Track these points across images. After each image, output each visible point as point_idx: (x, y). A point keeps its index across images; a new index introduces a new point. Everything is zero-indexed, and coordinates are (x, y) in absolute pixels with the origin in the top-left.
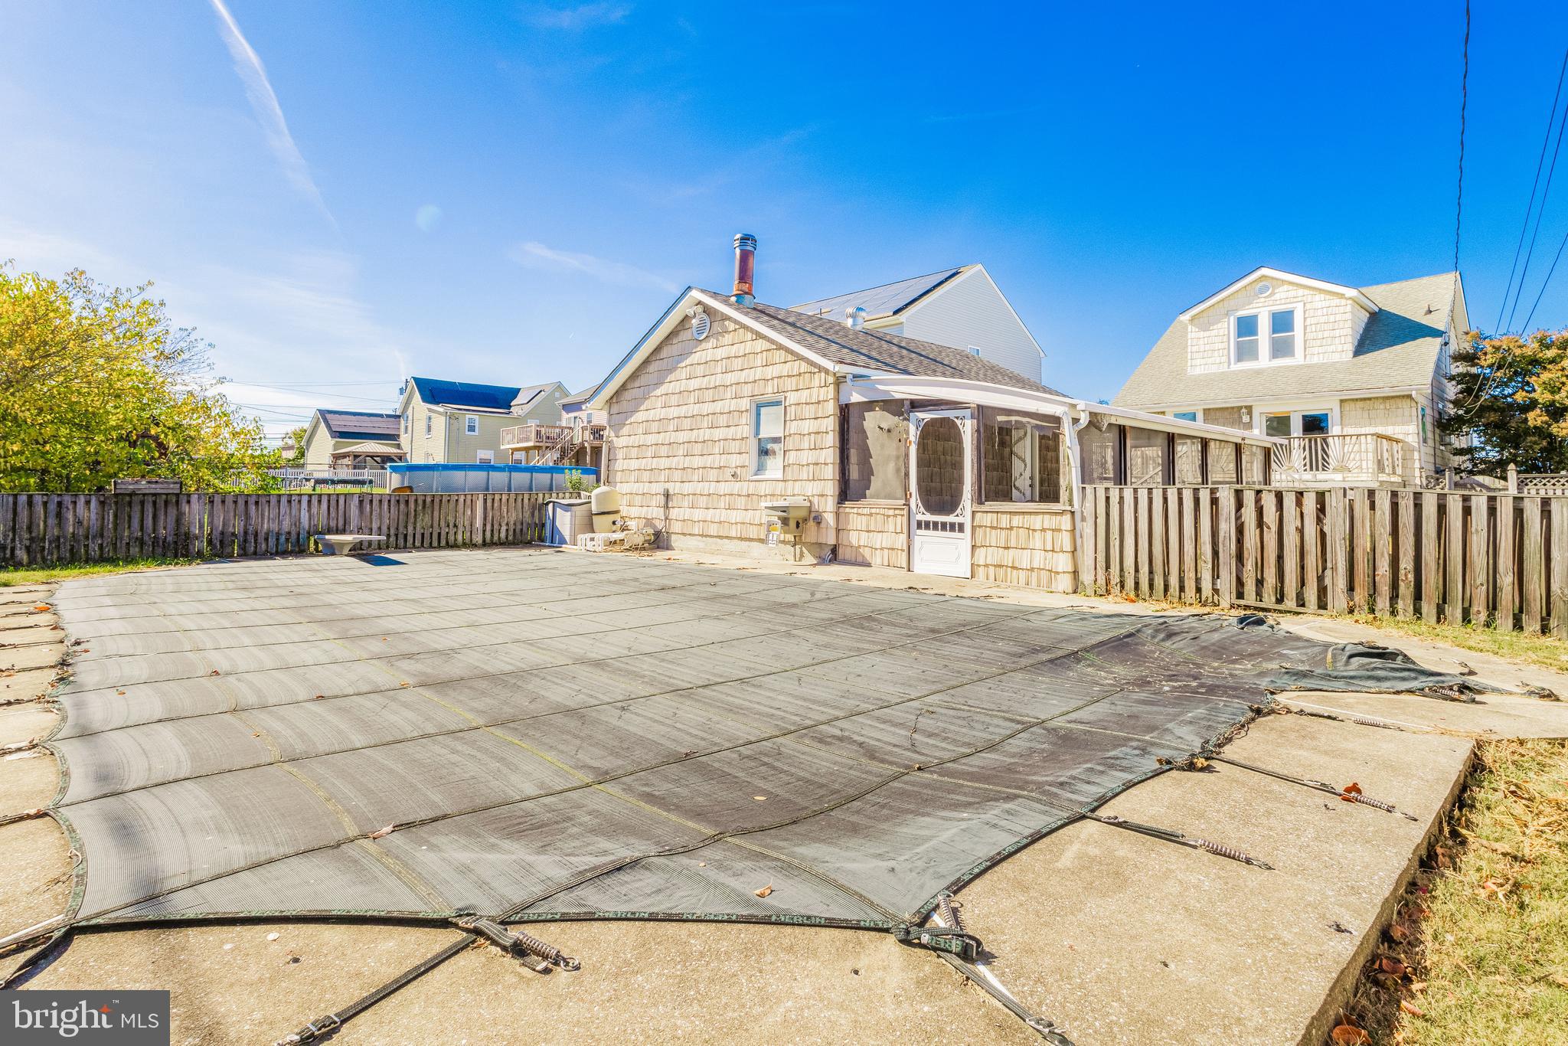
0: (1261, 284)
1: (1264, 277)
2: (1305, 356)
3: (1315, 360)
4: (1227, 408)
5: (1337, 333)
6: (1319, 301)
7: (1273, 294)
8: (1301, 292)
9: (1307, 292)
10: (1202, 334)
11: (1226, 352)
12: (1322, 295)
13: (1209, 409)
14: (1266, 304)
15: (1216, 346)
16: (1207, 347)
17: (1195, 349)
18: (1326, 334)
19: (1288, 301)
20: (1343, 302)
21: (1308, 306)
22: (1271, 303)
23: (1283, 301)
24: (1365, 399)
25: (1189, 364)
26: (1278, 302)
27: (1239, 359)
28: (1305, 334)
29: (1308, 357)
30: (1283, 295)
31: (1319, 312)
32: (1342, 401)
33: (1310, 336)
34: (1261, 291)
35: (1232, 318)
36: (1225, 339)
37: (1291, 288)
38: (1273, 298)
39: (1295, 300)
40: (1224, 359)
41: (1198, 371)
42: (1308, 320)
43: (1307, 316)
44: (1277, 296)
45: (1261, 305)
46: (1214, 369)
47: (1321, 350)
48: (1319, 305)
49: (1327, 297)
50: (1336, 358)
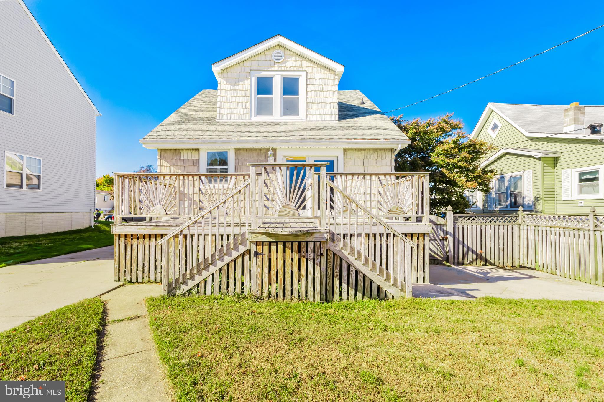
0: (276, 51)
1: (279, 46)
2: (307, 115)
3: (313, 119)
4: (255, 150)
5: (328, 100)
6: (317, 73)
7: (285, 61)
8: (305, 63)
9: (309, 64)
10: (229, 87)
11: (248, 104)
12: (319, 69)
13: (240, 149)
14: (280, 69)
15: (241, 99)
16: (233, 99)
17: (223, 99)
18: (321, 100)
19: (295, 69)
20: (333, 76)
21: (309, 76)
22: (283, 69)
23: (292, 69)
24: (361, 150)
25: (218, 112)
26: (288, 69)
27: (259, 112)
28: (307, 97)
29: (309, 116)
30: (292, 64)
31: (317, 82)
32: (345, 150)
33: (310, 100)
34: (278, 57)
35: (253, 79)
36: (248, 94)
37: (297, 59)
38: (284, 65)
39: (300, 69)
40: (247, 111)
41: (225, 119)
42: (309, 86)
43: (308, 83)
44: (288, 64)
45: (276, 69)
46: (238, 119)
47: (318, 112)
48: (316, 76)
49: (323, 71)
50: (326, 119)
